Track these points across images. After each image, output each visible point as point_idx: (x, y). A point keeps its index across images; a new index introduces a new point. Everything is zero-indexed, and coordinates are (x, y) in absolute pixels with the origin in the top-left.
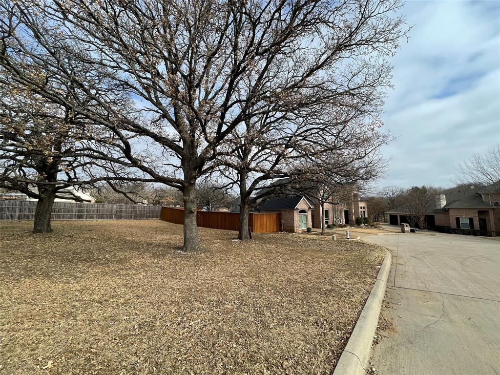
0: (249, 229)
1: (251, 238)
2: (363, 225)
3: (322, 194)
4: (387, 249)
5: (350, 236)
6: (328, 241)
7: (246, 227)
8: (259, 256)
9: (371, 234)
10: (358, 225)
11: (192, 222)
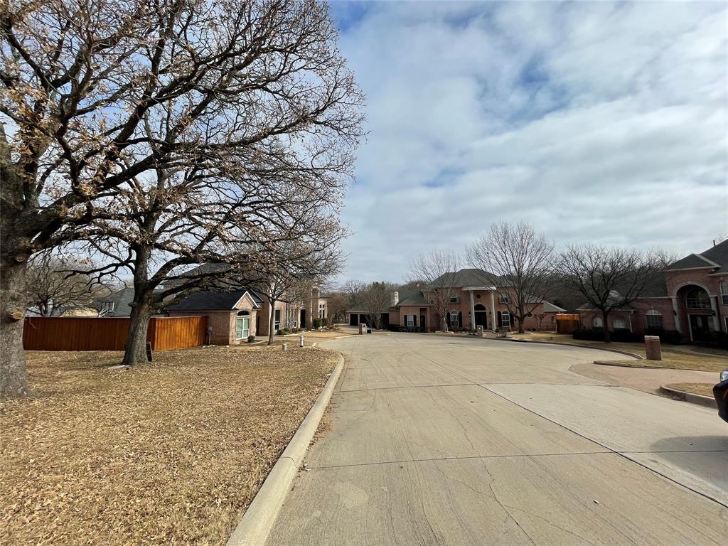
0: (148, 345)
2: (321, 327)
3: (273, 288)
4: (342, 354)
5: (304, 343)
6: (276, 352)
9: (328, 338)
10: (316, 329)
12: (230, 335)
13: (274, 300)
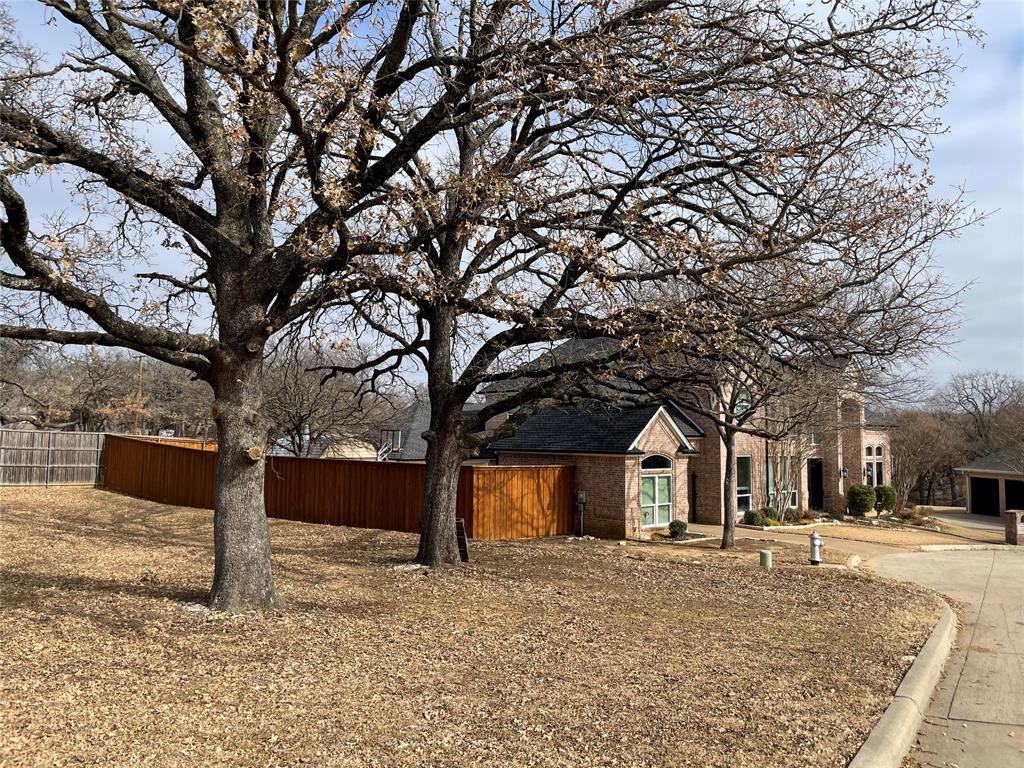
0: (459, 525)
1: (464, 558)
2: (873, 513)
3: (727, 398)
4: (948, 600)
5: (823, 552)
6: (744, 570)
7: (447, 519)
8: (498, 624)
9: (897, 546)
10: (856, 516)
11: (248, 498)
12: (628, 514)
13: (731, 431)
